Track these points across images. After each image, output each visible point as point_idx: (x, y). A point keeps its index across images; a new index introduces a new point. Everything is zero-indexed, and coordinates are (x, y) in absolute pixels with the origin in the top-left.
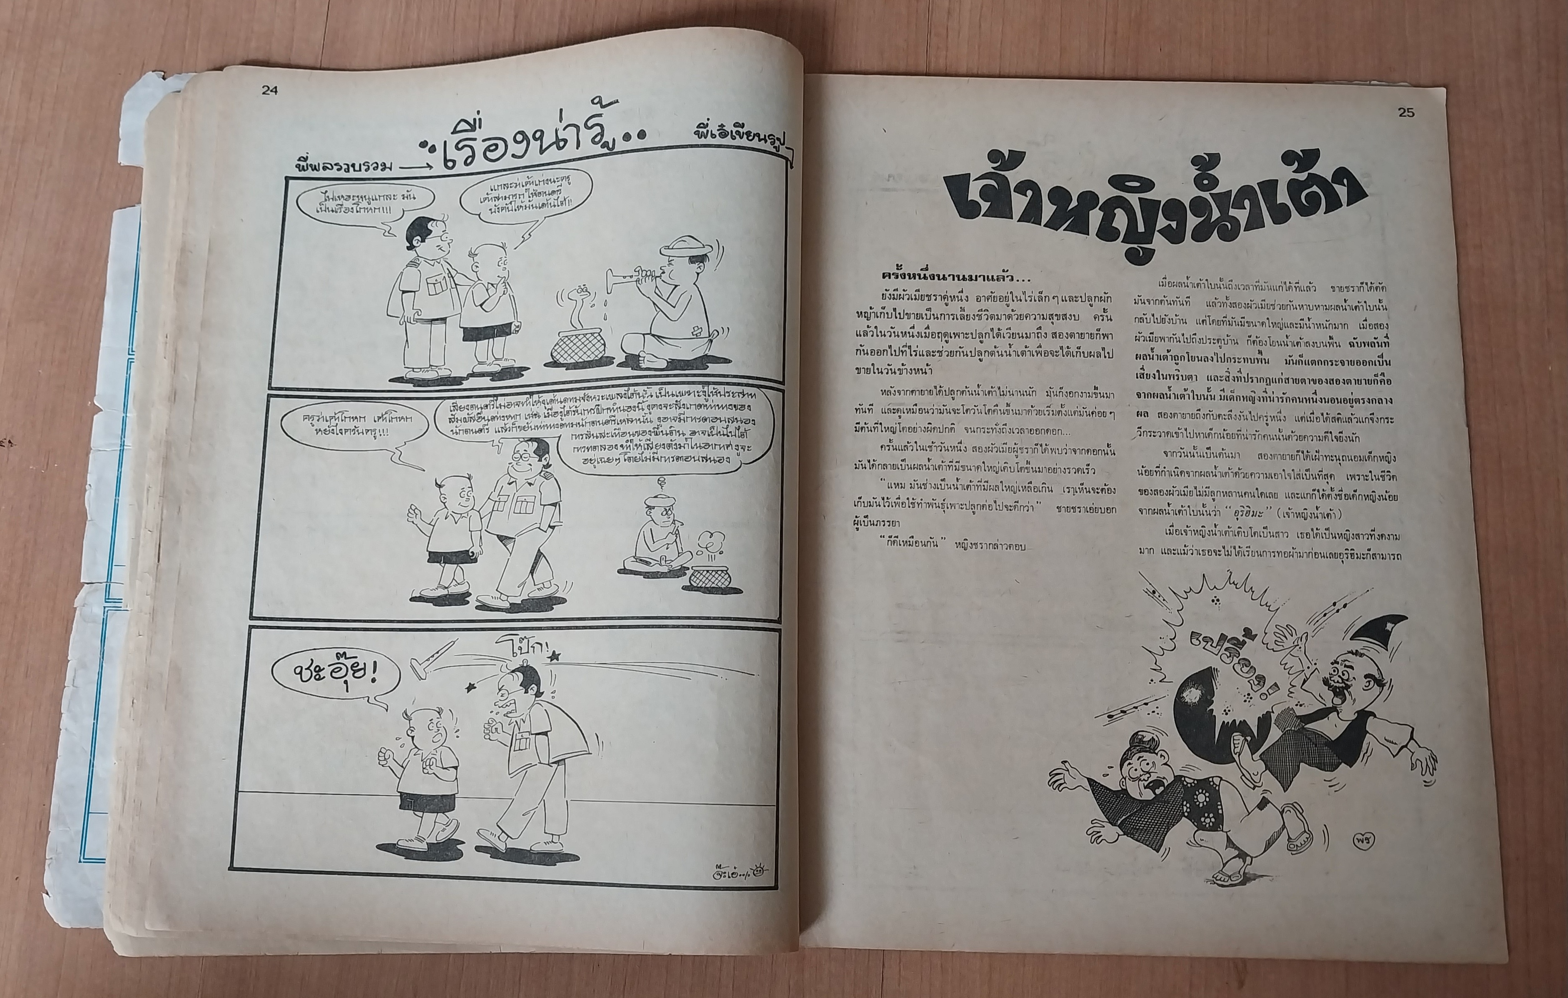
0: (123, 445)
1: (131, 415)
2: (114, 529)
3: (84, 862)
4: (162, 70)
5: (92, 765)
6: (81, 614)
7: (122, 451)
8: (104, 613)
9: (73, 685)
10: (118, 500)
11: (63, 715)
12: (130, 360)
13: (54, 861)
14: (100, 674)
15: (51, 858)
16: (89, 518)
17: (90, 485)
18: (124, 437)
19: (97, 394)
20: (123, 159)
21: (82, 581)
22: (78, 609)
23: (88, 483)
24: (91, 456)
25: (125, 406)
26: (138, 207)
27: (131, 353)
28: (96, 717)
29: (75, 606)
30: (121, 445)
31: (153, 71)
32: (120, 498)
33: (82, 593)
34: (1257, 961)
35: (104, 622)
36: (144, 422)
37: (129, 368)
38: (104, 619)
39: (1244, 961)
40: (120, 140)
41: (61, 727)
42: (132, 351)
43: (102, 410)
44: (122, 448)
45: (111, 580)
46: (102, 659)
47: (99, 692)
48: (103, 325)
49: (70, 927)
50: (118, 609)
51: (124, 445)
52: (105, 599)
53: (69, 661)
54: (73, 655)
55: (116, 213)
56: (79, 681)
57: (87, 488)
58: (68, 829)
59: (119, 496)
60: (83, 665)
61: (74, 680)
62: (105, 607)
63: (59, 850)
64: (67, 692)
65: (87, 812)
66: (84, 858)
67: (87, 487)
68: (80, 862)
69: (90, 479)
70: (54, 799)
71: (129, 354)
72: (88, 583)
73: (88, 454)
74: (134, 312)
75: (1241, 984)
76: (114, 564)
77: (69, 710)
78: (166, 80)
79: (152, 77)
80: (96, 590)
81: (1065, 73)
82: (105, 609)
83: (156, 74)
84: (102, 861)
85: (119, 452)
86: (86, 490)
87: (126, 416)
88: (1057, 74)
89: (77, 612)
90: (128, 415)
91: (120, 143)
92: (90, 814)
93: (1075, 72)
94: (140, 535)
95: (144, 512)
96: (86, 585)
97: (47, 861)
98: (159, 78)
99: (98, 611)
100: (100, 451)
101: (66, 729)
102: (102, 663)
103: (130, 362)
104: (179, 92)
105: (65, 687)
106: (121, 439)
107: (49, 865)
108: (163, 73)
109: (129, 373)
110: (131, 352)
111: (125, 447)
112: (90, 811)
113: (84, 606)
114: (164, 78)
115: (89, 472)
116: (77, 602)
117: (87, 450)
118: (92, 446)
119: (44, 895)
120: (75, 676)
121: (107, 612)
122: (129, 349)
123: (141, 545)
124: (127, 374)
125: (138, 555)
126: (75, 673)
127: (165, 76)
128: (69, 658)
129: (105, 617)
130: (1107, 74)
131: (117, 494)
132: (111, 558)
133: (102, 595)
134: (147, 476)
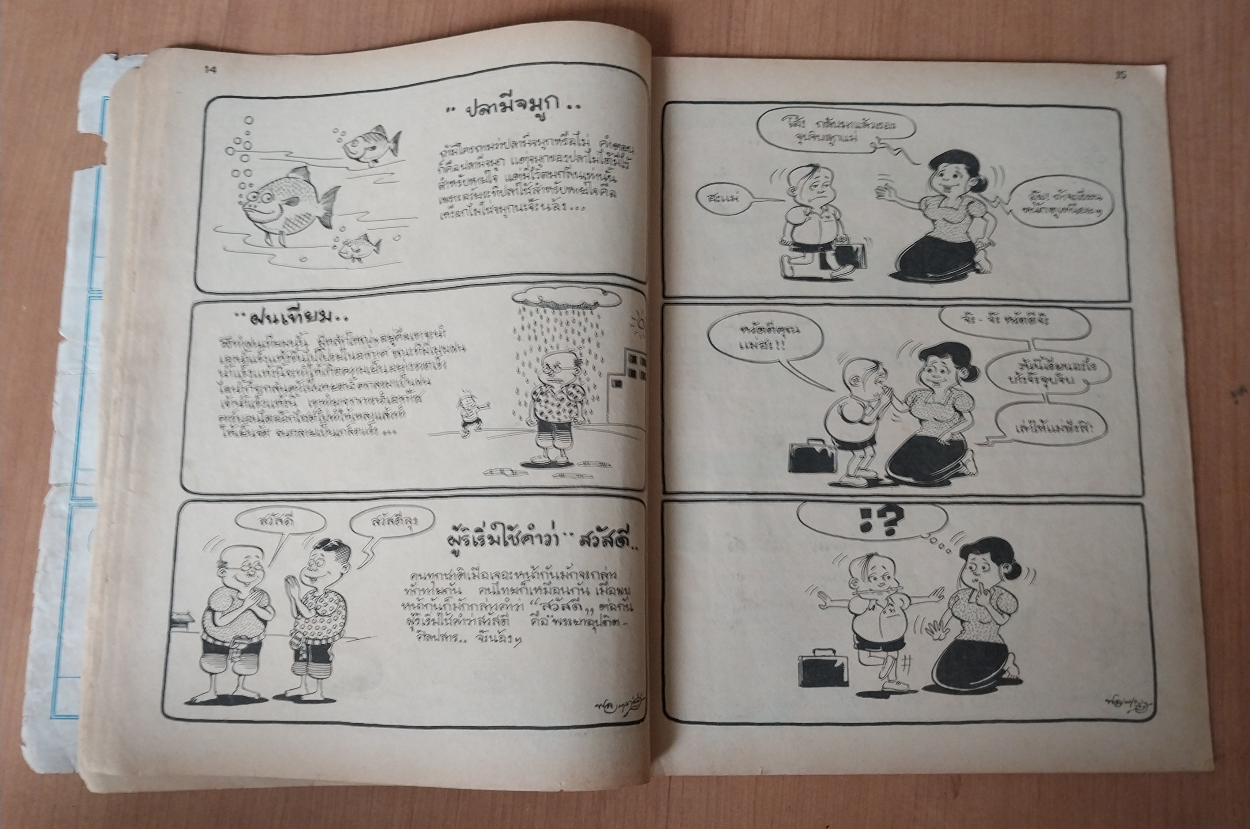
0: (84, 368)
1: (94, 343)
2: (78, 439)
3: (55, 718)
4: (116, 52)
5: (60, 638)
6: (49, 511)
7: (84, 373)
8: (70, 509)
9: (44, 570)
11: (35, 595)
12: (90, 298)
13: (30, 717)
14: (67, 562)
15: (27, 715)
16: (56, 430)
17: (56, 402)
18: (86, 362)
19: (61, 325)
20: (82, 128)
21: (50, 483)
22: (47, 506)
23: (55, 400)
24: (57, 378)
25: (87, 336)
28: (64, 597)
29: (44, 504)
31: (108, 53)
32: (82, 413)
33: (50, 494)
34: (969, 776)
35: (70, 518)
36: (110, 346)
37: (89, 304)
39: (959, 776)
40: (79, 111)
41: (34, 605)
42: (91, 290)
43: (66, 339)
44: (84, 371)
45: (75, 482)
46: (68, 548)
47: (66, 576)
48: (66, 269)
49: (44, 773)
50: (81, 506)
52: (71, 498)
53: (40, 550)
54: (43, 546)
55: (77, 173)
56: (49, 567)
58: (41, 691)
60: (52, 554)
61: (44, 566)
63: (34, 708)
64: (38, 577)
65: (57, 677)
67: (54, 404)
68: (51, 718)
69: (58, 397)
70: (30, 667)
71: (89, 292)
72: (55, 485)
73: (54, 376)
74: (93, 257)
75: (956, 794)
76: (78, 468)
77: (40, 591)
78: (118, 61)
79: (106, 59)
80: (63, 490)
81: (839, 54)
82: (70, 505)
83: (110, 56)
84: (71, 716)
85: (81, 374)
86: (53, 406)
87: (87, 344)
88: (833, 54)
89: (47, 509)
90: (89, 343)
91: (79, 113)
92: (59, 678)
93: (847, 53)
96: (53, 486)
97: (23, 717)
98: (112, 59)
99: (64, 508)
100: (65, 374)
101: (38, 607)
102: (69, 551)
105: (37, 571)
106: (83, 363)
107: (26, 721)
108: (114, 55)
111: (87, 371)
112: (59, 676)
113: (51, 504)
114: (116, 59)
115: (55, 391)
116: (47, 500)
117: (54, 373)
118: (57, 369)
119: (23, 746)
120: (45, 563)
121: (73, 508)
122: (89, 288)
124: (87, 308)
125: (106, 457)
126: (45, 560)
128: (40, 547)
129: (71, 513)
130: (874, 55)
131: (81, 409)
132: (76, 463)
133: (67, 495)
134: (114, 391)
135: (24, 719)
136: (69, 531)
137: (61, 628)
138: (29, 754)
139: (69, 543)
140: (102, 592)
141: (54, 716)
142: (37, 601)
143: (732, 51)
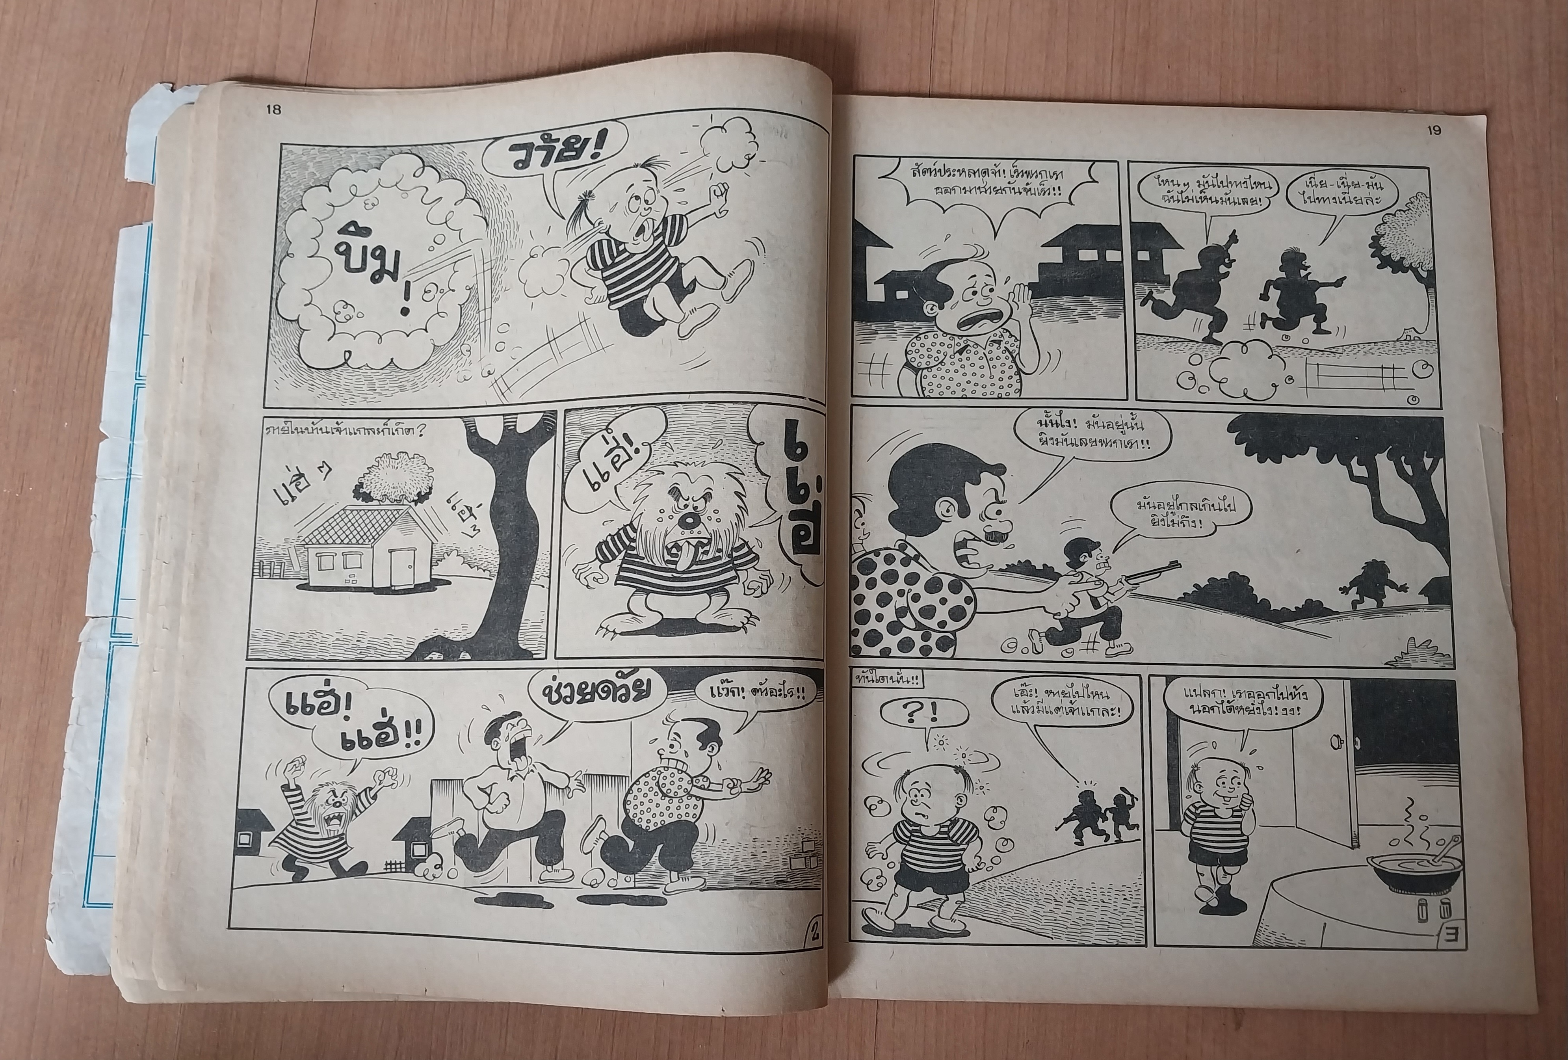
0: (129, 474)
1: (141, 443)
2: (121, 561)
3: (88, 907)
4: (171, 81)
5: (96, 806)
6: (85, 650)
7: (129, 480)
8: (110, 649)
9: (77, 724)
10: (125, 531)
11: (66, 754)
12: (137, 386)
13: (57, 906)
14: (106, 712)
15: (54, 903)
16: (94, 550)
17: (95, 515)
18: (131, 466)
19: (102, 420)
20: (130, 175)
21: (86, 615)
22: (82, 644)
23: (93, 513)
24: (96, 485)
25: (132, 433)
26: (145, 226)
27: (138, 378)
28: (101, 757)
29: (79, 642)
30: (128, 473)
31: (161, 83)
32: (126, 529)
33: (87, 628)
35: (110, 658)
36: (155, 449)
37: (136, 393)
38: (109, 654)
40: (127, 154)
41: (64, 767)
42: (140, 376)
43: (107, 437)
44: (129, 477)
45: (117, 614)
46: (107, 697)
47: (104, 732)
48: (109, 348)
49: (73, 974)
50: (123, 644)
51: (131, 474)
52: (111, 634)
53: (73, 698)
54: (77, 692)
55: (123, 232)
56: (83, 719)
57: (92, 519)
58: (71, 873)
59: (125, 527)
60: (87, 703)
61: (78, 718)
62: (110, 642)
63: (62, 894)
64: (70, 730)
65: (91, 855)
66: (88, 903)
67: (92, 517)
68: (84, 906)
69: (96, 508)
70: (57, 842)
71: (136, 379)
72: (93, 618)
73: (93, 482)
74: (141, 335)
76: (120, 598)
77: (72, 749)
78: (175, 92)
79: (160, 90)
80: (101, 625)
82: (110, 644)
83: (165, 86)
84: (108, 906)
85: (126, 481)
86: (91, 521)
87: (133, 444)
89: (82, 648)
90: (135, 442)
91: (127, 157)
92: (94, 857)
94: (151, 566)
95: (155, 542)
96: (91, 619)
97: (49, 905)
98: (167, 90)
99: (103, 645)
100: (106, 479)
101: (70, 769)
102: (108, 700)
103: (137, 388)
104: (193, 103)
105: (69, 725)
106: (128, 467)
107: (51, 910)
108: (171, 85)
109: (136, 398)
110: (138, 376)
111: (132, 476)
112: (94, 854)
113: (88, 641)
114: (173, 90)
115: (94, 501)
116: (82, 638)
117: (93, 477)
118: (97, 474)
119: (47, 941)
120: (79, 714)
121: (113, 647)
122: (136, 373)
123: (152, 577)
124: (134, 399)
125: (149, 587)
126: (79, 711)
127: (174, 88)
128: (73, 696)
129: (111, 653)
131: (124, 524)
132: (118, 591)
133: (108, 630)
134: (159, 505)
135: (50, 907)
136: (109, 673)
137: (97, 794)
138: (55, 950)
139: (108, 691)
140: (142, 754)
141: (87, 903)
142: (69, 761)
143: (936, 89)
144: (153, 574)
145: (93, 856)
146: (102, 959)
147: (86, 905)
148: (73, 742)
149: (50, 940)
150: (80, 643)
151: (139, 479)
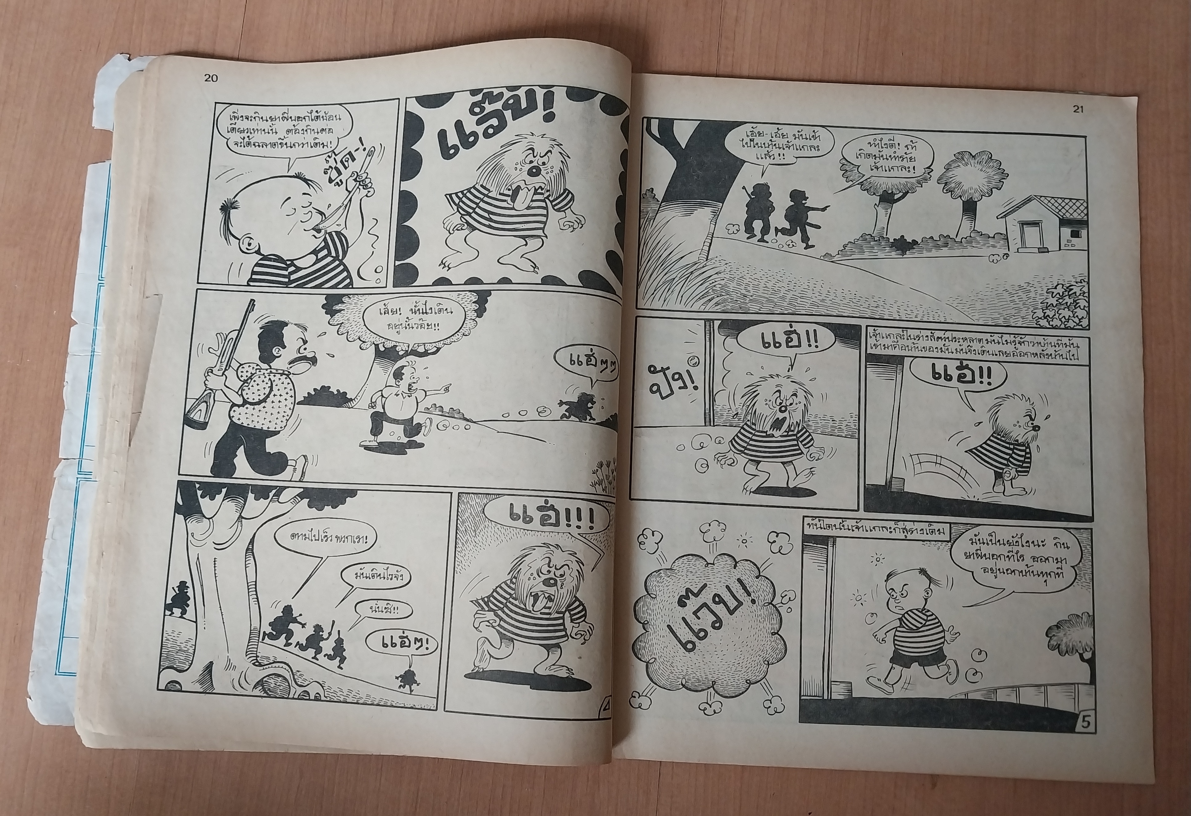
0: (93, 351)
1: (101, 328)
2: (86, 417)
3: (59, 675)
4: (128, 52)
5: (66, 600)
6: (59, 483)
7: (92, 356)
8: (77, 484)
9: (52, 538)
10: (89, 394)
11: (44, 561)
12: (100, 285)
13: (36, 674)
14: (73, 530)
15: (33, 671)
16: (66, 408)
17: (67, 382)
18: (95, 346)
19: (73, 310)
20: (96, 124)
21: (60, 457)
23: (66, 380)
24: (68, 359)
25: (96, 320)
26: (107, 163)
28: (70, 564)
31: (120, 54)
33: (60, 467)
35: (77, 490)
36: (111, 333)
37: (99, 290)
40: (94, 108)
41: (42, 570)
42: (102, 278)
43: (77, 323)
44: (93, 354)
45: (82, 457)
46: (75, 519)
47: (72, 544)
48: (79, 256)
49: (47, 725)
50: (87, 480)
52: (78, 472)
53: (49, 520)
54: (52, 514)
55: (91, 167)
56: (57, 536)
57: (65, 385)
58: (47, 651)
59: (90, 390)
60: (60, 523)
61: (53, 534)
62: (77, 478)
63: (40, 665)
64: (47, 543)
65: (62, 637)
67: (65, 383)
68: (56, 674)
69: (68, 377)
70: (37, 626)
71: (99, 280)
73: (66, 357)
74: (103, 246)
76: (85, 444)
77: (48, 557)
78: (131, 61)
79: (120, 59)
80: (71, 464)
83: (123, 56)
84: (73, 674)
85: (90, 357)
89: (56, 481)
90: (97, 328)
91: (94, 110)
94: (107, 422)
95: (110, 404)
96: (63, 460)
97: (30, 673)
98: (125, 59)
99: (72, 481)
100: (75, 355)
101: (46, 572)
102: (75, 521)
103: (100, 286)
105: (45, 539)
106: (92, 346)
107: (32, 676)
108: (128, 56)
111: (95, 353)
113: (61, 477)
114: (129, 59)
115: (67, 371)
116: (56, 473)
117: (66, 354)
118: (69, 351)
119: (28, 699)
120: (53, 531)
121: (80, 482)
122: (99, 275)
123: (107, 430)
124: (97, 295)
125: (105, 438)
126: (54, 529)
127: (131, 58)
128: (49, 517)
129: (78, 486)
132: (83, 440)
133: (76, 469)
134: (113, 376)
136: (76, 503)
137: (67, 591)
138: (33, 706)
139: (75, 514)
140: (98, 564)
141: (59, 673)
142: (46, 567)
143: (722, 71)
144: (108, 428)
145: (63, 637)
146: (69, 713)
147: (58, 673)
148: (49, 552)
149: (30, 698)
150: (55, 478)
151: (100, 355)
